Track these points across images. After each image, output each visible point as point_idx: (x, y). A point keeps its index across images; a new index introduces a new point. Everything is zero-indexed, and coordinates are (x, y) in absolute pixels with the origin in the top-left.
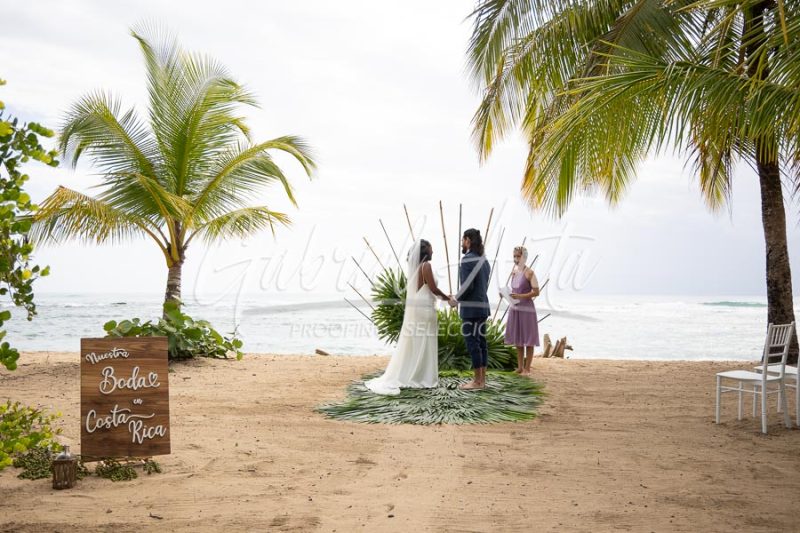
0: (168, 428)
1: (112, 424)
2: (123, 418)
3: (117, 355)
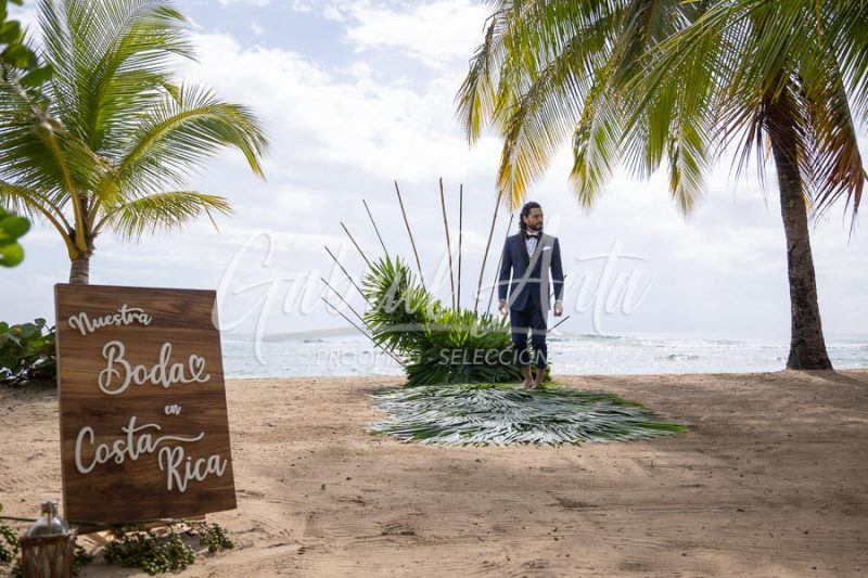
0: (230, 460)
1: (127, 455)
2: (148, 444)
3: (130, 319)
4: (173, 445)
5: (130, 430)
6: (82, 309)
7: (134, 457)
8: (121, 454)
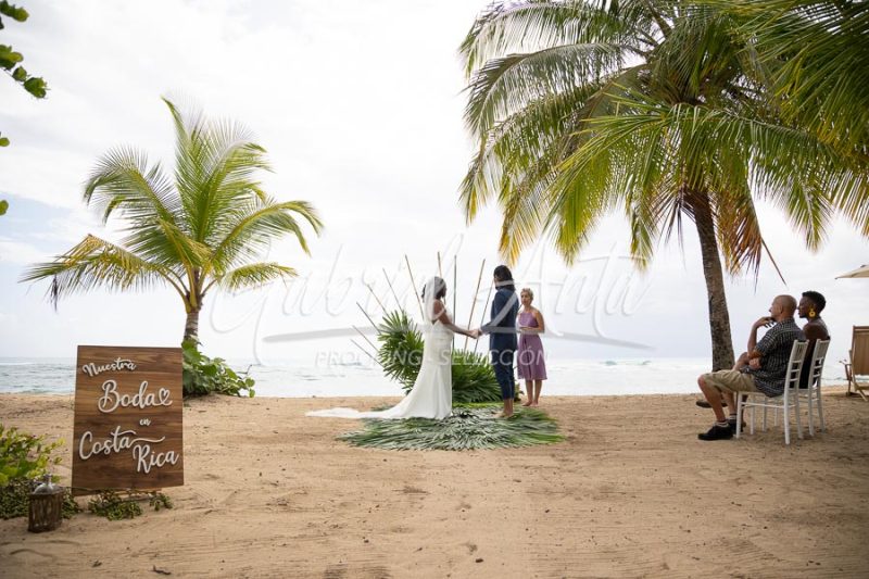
0: (182, 454)
1: (112, 449)
2: (126, 443)
3: (122, 366)
4: (143, 444)
5: (116, 435)
6: (92, 361)
7: (117, 450)
8: (108, 448)
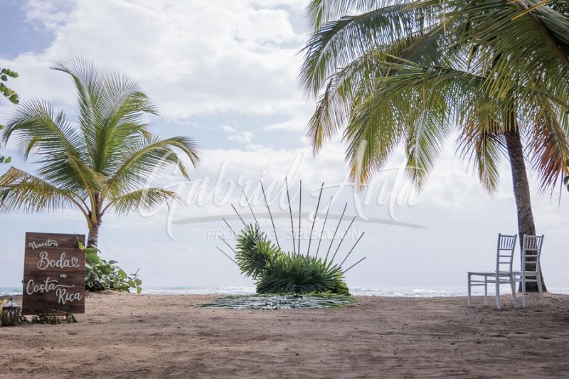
2: (53, 287)
3: (51, 244)
4: (62, 288)
5: (47, 282)
6: (34, 241)
7: (47, 291)
8: (43, 289)
